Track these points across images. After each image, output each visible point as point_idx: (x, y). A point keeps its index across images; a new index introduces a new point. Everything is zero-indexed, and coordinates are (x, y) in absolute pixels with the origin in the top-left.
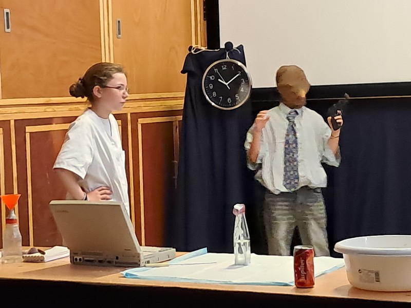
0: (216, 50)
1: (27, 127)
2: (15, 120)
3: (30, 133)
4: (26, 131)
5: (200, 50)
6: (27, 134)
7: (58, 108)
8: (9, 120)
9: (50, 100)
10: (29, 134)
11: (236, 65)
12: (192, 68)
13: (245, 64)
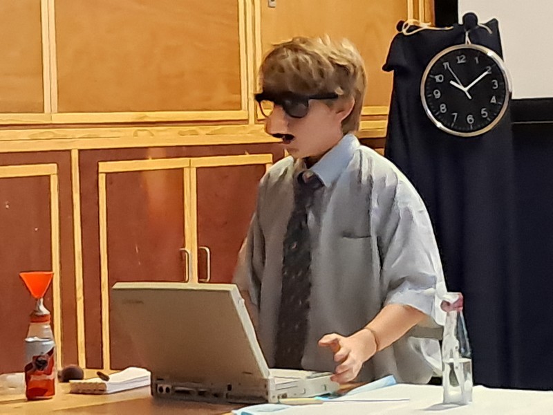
0: (447, 28)
1: (100, 164)
2: (80, 151)
3: (107, 173)
4: (100, 171)
5: (418, 28)
6: (100, 175)
7: (158, 131)
8: (70, 151)
9: (146, 116)
10: (104, 175)
11: (484, 55)
12: (403, 61)
13: (500, 54)
